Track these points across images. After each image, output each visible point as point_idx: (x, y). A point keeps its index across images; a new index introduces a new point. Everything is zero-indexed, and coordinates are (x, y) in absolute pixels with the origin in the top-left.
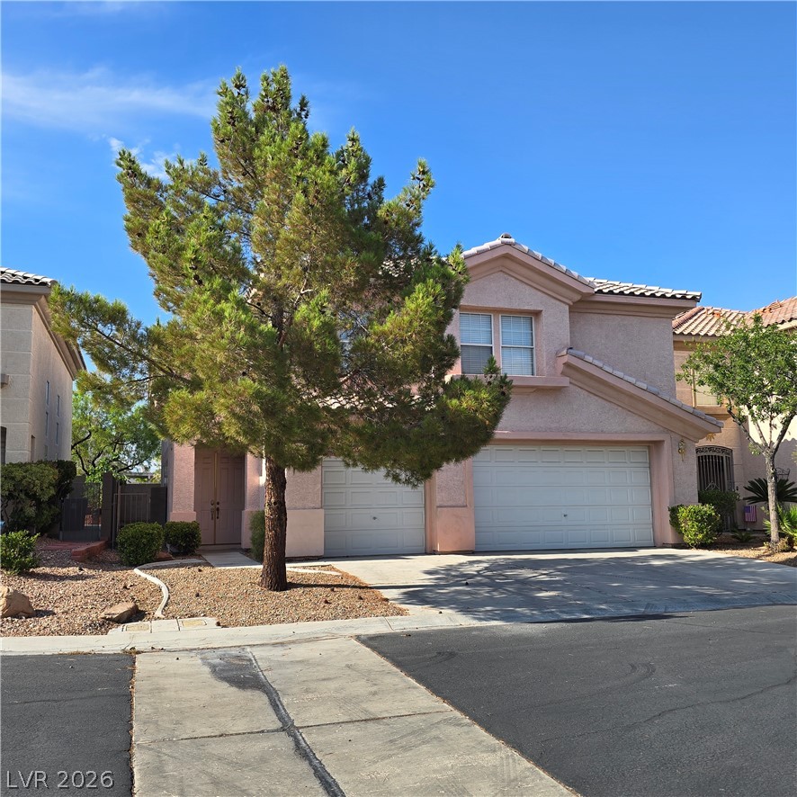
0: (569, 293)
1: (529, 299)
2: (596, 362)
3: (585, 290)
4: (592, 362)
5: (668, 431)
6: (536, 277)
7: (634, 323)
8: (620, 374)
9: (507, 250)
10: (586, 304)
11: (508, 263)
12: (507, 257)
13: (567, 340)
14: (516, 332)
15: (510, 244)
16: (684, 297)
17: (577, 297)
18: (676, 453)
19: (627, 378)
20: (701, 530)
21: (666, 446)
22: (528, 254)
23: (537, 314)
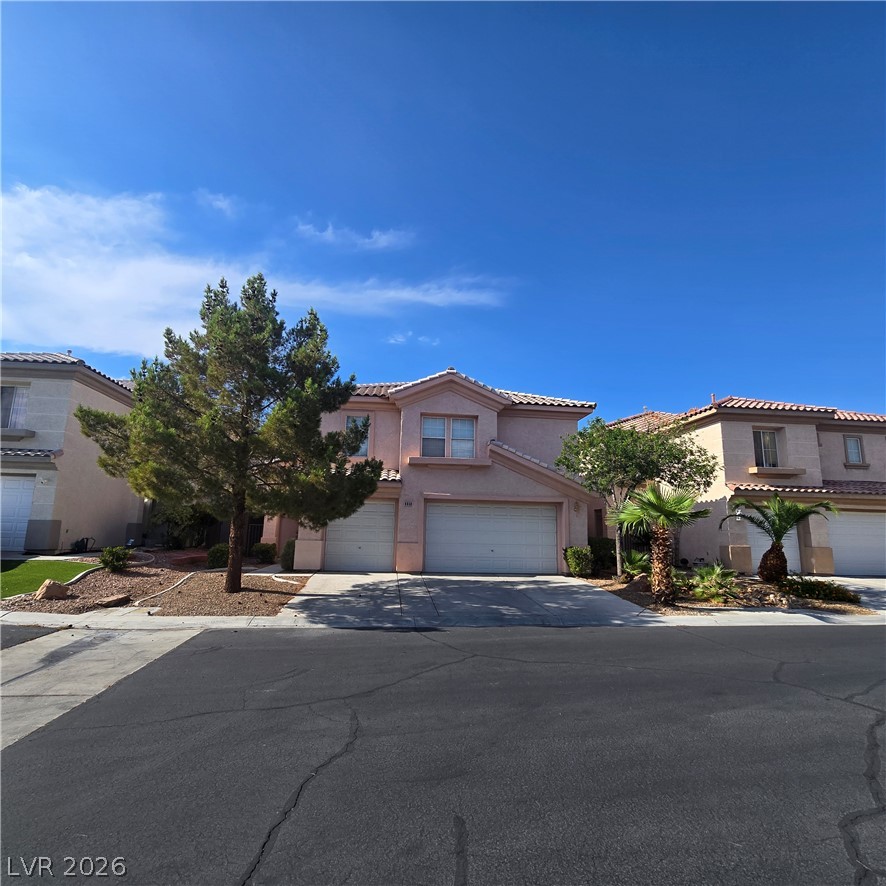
0: (496, 405)
1: (470, 408)
2: (511, 449)
3: (505, 402)
4: (507, 449)
5: (567, 496)
6: (474, 395)
7: (550, 423)
8: (528, 457)
9: (451, 377)
10: (510, 411)
11: (453, 385)
12: (452, 381)
13: (495, 435)
14: (462, 428)
15: (453, 374)
16: (583, 406)
17: (501, 407)
18: (572, 511)
19: (533, 460)
20: (578, 565)
21: (565, 506)
22: (466, 379)
23: (476, 417)
